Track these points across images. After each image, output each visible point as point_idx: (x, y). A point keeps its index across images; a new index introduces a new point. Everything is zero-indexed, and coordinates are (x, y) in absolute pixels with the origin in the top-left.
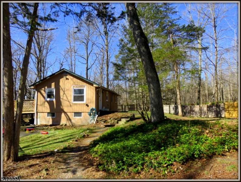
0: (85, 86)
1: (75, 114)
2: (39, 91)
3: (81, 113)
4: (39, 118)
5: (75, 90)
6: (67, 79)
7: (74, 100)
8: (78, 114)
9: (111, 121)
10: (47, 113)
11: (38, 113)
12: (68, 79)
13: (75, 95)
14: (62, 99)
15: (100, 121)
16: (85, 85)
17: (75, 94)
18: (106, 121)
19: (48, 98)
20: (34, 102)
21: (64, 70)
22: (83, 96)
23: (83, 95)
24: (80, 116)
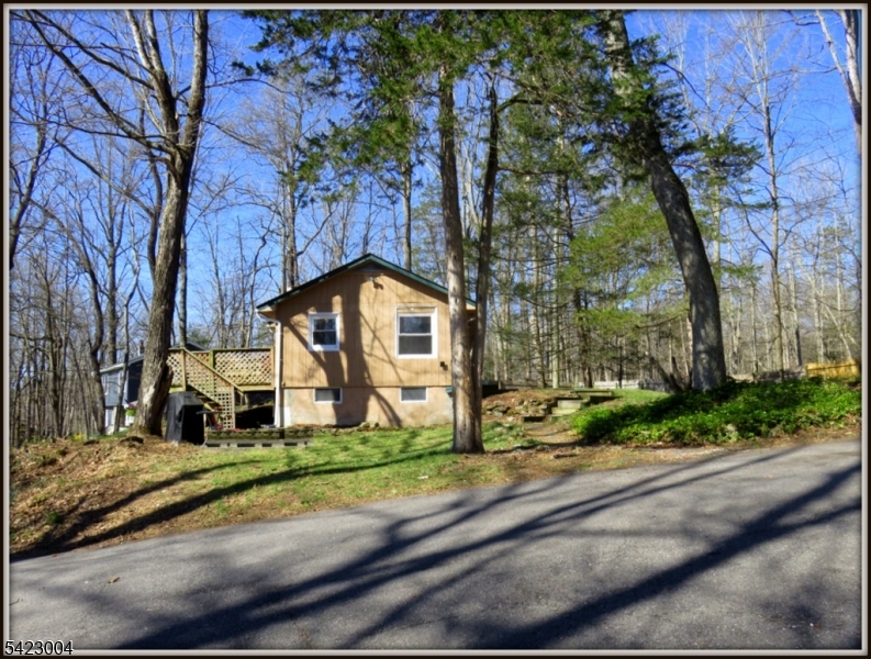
0: (434, 308)
1: (406, 392)
2: (286, 323)
3: (424, 388)
4: (290, 405)
5: (402, 319)
6: (377, 286)
7: (403, 350)
8: (413, 392)
9: (526, 407)
10: (314, 390)
11: (286, 391)
12: (382, 287)
13: (404, 334)
14: (370, 355)
15: (491, 410)
16: (434, 305)
17: (402, 331)
18: (509, 408)
19: (315, 343)
20: (272, 357)
21: (371, 257)
22: (429, 339)
23: (427, 334)
24: (422, 397)
